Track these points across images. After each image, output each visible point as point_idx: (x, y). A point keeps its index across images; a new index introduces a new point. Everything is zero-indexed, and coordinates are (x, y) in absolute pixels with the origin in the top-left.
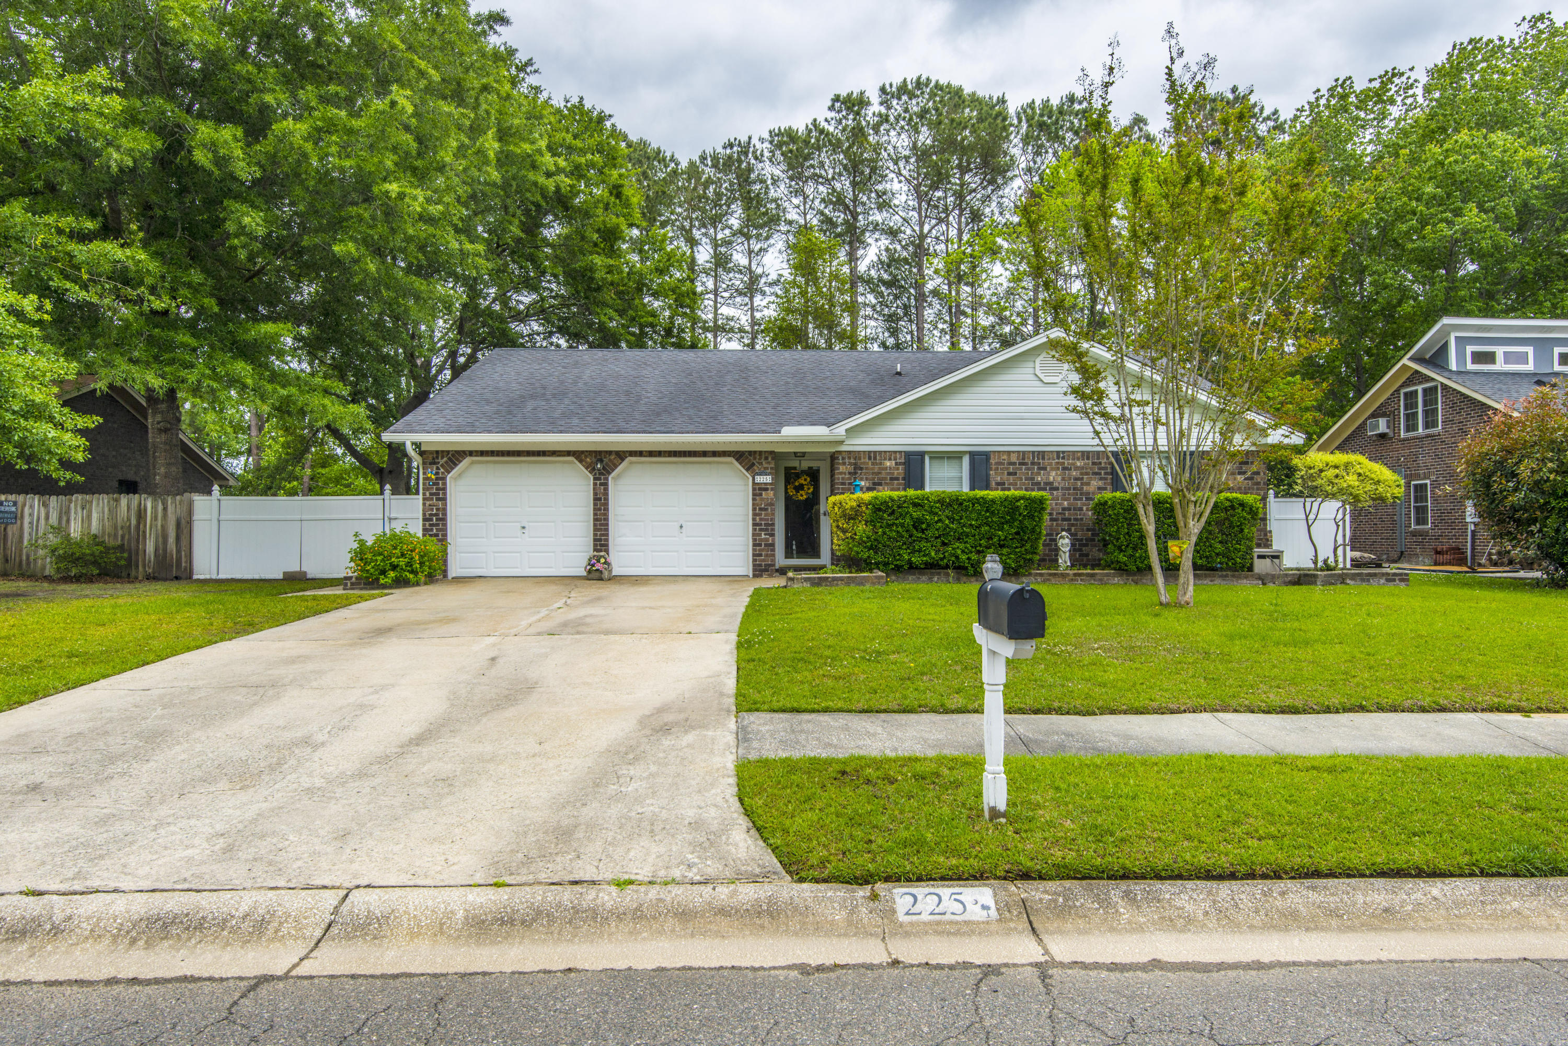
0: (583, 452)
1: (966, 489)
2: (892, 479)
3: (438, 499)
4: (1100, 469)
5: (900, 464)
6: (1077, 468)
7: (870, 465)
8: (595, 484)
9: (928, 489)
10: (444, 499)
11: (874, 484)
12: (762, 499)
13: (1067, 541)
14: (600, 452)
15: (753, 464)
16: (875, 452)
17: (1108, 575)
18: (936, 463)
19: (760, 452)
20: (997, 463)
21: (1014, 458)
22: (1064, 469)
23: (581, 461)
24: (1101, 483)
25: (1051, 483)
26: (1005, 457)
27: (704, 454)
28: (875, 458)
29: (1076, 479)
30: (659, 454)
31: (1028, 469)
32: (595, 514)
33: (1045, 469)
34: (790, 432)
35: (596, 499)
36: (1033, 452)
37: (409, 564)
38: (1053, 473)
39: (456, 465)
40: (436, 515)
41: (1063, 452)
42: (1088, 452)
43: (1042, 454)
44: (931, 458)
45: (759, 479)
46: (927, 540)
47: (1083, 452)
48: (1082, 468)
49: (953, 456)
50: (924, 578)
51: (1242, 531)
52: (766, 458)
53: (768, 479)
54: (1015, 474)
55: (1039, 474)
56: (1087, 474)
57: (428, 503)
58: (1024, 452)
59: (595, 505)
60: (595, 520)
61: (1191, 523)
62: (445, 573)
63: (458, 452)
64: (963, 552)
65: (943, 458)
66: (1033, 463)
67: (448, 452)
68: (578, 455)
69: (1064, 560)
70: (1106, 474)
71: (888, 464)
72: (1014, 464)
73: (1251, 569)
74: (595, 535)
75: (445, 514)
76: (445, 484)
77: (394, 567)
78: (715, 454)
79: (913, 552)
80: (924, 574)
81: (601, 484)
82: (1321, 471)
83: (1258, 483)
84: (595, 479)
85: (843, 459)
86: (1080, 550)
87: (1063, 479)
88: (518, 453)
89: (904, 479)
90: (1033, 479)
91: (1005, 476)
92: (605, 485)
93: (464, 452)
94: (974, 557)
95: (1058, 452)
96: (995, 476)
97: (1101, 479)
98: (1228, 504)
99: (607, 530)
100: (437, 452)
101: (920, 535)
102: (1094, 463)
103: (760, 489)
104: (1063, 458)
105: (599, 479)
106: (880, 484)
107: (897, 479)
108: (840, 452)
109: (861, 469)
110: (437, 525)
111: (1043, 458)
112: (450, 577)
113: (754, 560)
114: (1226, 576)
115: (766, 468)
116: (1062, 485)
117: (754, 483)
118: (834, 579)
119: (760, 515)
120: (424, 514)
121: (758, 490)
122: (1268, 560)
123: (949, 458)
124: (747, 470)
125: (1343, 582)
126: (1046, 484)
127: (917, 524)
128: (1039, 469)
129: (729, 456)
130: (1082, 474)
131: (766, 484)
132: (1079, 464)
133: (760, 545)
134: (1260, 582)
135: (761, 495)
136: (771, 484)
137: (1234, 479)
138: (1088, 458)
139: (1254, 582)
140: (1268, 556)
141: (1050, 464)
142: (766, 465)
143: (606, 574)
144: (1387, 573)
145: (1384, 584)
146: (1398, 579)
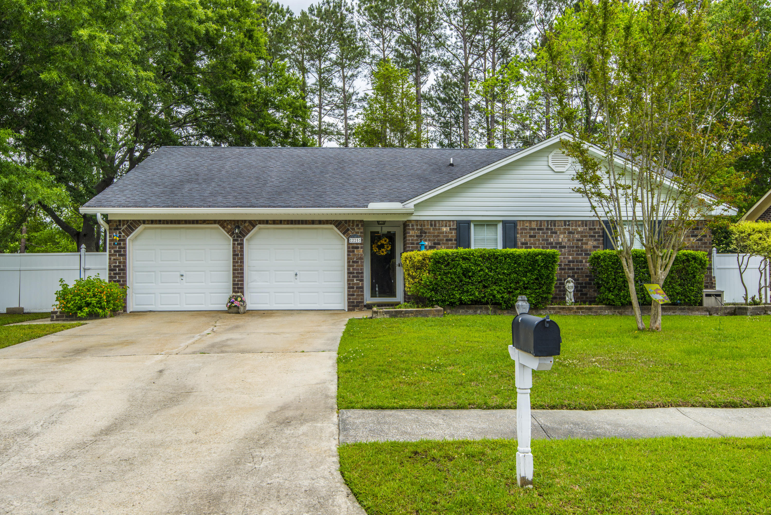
0: (225, 221)
1: (500, 247)
2: (447, 240)
3: (120, 255)
4: (594, 233)
5: (453, 229)
6: (578, 233)
7: (432, 231)
8: (234, 244)
9: (473, 248)
10: (124, 255)
11: (435, 244)
12: (355, 255)
13: (572, 284)
14: (238, 221)
15: (348, 230)
16: (435, 221)
17: (600, 308)
18: (478, 228)
19: (353, 221)
20: (521, 229)
21: (534, 225)
22: (570, 233)
23: (224, 228)
24: (595, 243)
25: (560, 243)
26: (528, 224)
27: (313, 222)
28: (435, 225)
29: (578, 240)
30: (280, 222)
31: (544, 233)
32: (234, 266)
33: (556, 233)
34: (375, 206)
35: (235, 255)
36: (548, 221)
37: (99, 302)
38: (562, 236)
39: (133, 230)
40: (119, 266)
41: (569, 221)
42: (586, 221)
43: (554, 223)
44: (475, 225)
45: (352, 240)
46: (473, 284)
47: (582, 221)
48: (582, 232)
49: (491, 224)
50: (470, 311)
51: (694, 277)
52: (357, 225)
53: (359, 240)
54: (535, 236)
55: (552, 237)
56: (585, 236)
57: (113, 258)
58: (541, 221)
59: (234, 259)
60: (234, 270)
61: (659, 272)
62: (125, 308)
63: (135, 221)
64: (498, 292)
65: (484, 225)
66: (547, 229)
67: (128, 221)
68: (222, 223)
69: (570, 298)
70: (599, 236)
71: (444, 229)
72: (534, 229)
73: (701, 304)
74: (234, 281)
75: (125, 266)
76: (125, 244)
77: (88, 305)
78: (320, 222)
79: (463, 292)
80: (470, 308)
81: (238, 244)
82: (749, 235)
83: (705, 243)
84: (234, 240)
85: (412, 226)
86: (581, 291)
87: (569, 240)
88: (179, 222)
89: (456, 240)
90: (547, 240)
91: (528, 238)
92: (242, 244)
93: (139, 221)
94: (506, 296)
95: (565, 221)
96: (521, 239)
97: (595, 240)
98: (684, 258)
99: (242, 277)
100: (120, 221)
101: (467, 280)
102: (590, 229)
103: (353, 248)
104: (569, 225)
105: (237, 240)
106: (439, 244)
107: (451, 240)
108: (410, 221)
109: (425, 233)
110: (120, 274)
111: (555, 226)
112: (128, 312)
113: (349, 299)
114: (684, 309)
115: (357, 233)
116: (568, 244)
117: (348, 243)
118: (406, 312)
119: (353, 266)
120: (110, 266)
121: (352, 248)
122: (713, 298)
123: (487, 225)
124: (344, 234)
125: (765, 313)
126: (557, 243)
127: (465, 272)
128: (552, 233)
129: (331, 224)
130: (582, 236)
131: (357, 244)
132: (579, 230)
133: (353, 288)
134: (708, 313)
135: (354, 251)
136: (361, 244)
137: (689, 240)
138: (586, 226)
139: (704, 313)
140: (713, 295)
141: (560, 230)
142: (357, 231)
143: (242, 309)
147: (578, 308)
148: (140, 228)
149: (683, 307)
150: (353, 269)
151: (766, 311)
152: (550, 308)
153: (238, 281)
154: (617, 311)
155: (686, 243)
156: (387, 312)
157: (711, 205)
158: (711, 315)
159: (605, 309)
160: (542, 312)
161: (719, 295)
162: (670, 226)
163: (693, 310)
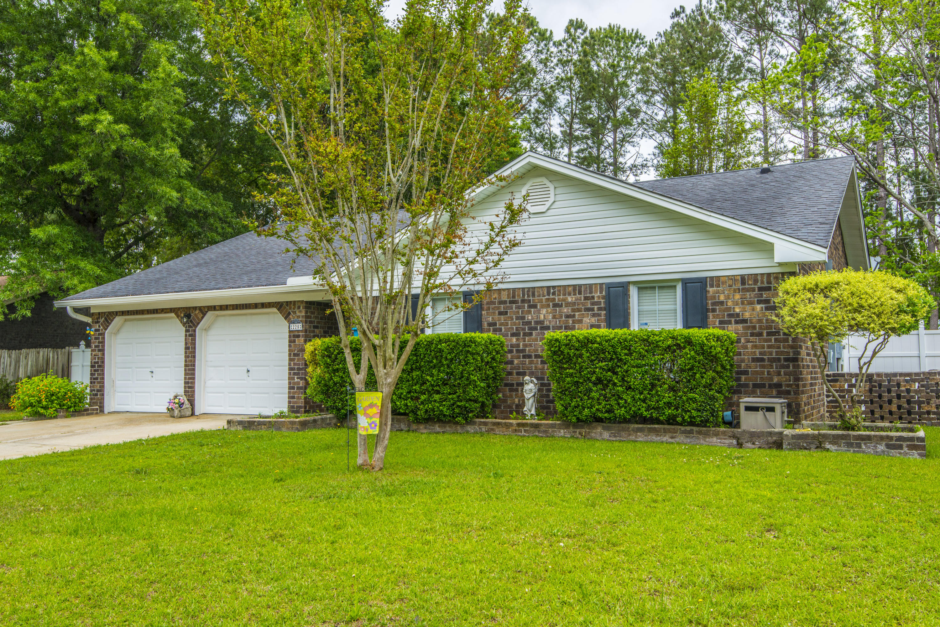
0: (179, 309)
1: (461, 331)
3: (99, 350)
4: (593, 304)
6: (568, 304)
8: (186, 336)
10: (103, 351)
12: (295, 346)
13: (531, 386)
14: (190, 308)
15: (289, 313)
17: (553, 426)
18: (436, 304)
19: (295, 302)
20: (488, 303)
21: (504, 297)
22: (555, 305)
23: (178, 316)
24: (594, 320)
25: (541, 322)
26: (496, 295)
27: (256, 306)
29: (568, 316)
31: (518, 307)
32: (186, 361)
33: (535, 306)
34: (293, 282)
35: (187, 348)
36: (523, 289)
37: (40, 402)
38: (544, 311)
39: (110, 323)
40: (97, 363)
41: (554, 287)
42: (580, 286)
43: (532, 291)
44: (433, 300)
45: (294, 327)
47: (574, 286)
48: (574, 304)
49: (451, 297)
52: (299, 308)
53: (299, 327)
54: (506, 313)
55: (529, 312)
56: (579, 310)
57: (94, 354)
58: (514, 290)
59: (186, 353)
60: (186, 366)
62: (102, 408)
63: (110, 313)
65: (445, 299)
66: (523, 301)
67: (105, 313)
68: (177, 311)
69: (530, 408)
70: (600, 309)
72: (505, 302)
74: (185, 378)
75: (103, 362)
76: (104, 338)
78: (264, 305)
81: (190, 335)
84: (187, 331)
87: (554, 317)
88: (142, 312)
90: (523, 318)
91: (497, 316)
92: (193, 336)
93: (115, 312)
95: (548, 288)
96: (487, 318)
97: (594, 315)
99: (194, 375)
100: (99, 313)
102: (586, 298)
103: (294, 336)
104: (554, 294)
105: (189, 331)
111: (533, 295)
112: (106, 411)
113: (289, 402)
114: (691, 432)
115: (299, 317)
116: (553, 324)
117: (290, 332)
119: (293, 360)
120: (91, 362)
122: (761, 414)
123: (448, 299)
124: (286, 318)
125: (819, 447)
126: (537, 323)
128: (530, 307)
129: (273, 307)
130: (573, 310)
131: (298, 331)
132: (570, 299)
133: (293, 388)
134: (735, 442)
135: (294, 341)
136: (302, 331)
137: (753, 310)
138: (580, 293)
139: (727, 441)
140: (762, 408)
141: (541, 301)
142: (298, 314)
143: (176, 412)
144: (888, 437)
145: (883, 452)
146: (908, 446)
147: (519, 425)
148: (118, 320)
149: (688, 428)
150: (294, 364)
151: (820, 443)
152: (481, 423)
153: (190, 378)
154: (578, 430)
155: (747, 315)
156: (240, 423)
157: (772, 245)
158: (740, 445)
159: (560, 427)
160: (469, 428)
161: (771, 409)
162: (718, 286)
163: (707, 435)
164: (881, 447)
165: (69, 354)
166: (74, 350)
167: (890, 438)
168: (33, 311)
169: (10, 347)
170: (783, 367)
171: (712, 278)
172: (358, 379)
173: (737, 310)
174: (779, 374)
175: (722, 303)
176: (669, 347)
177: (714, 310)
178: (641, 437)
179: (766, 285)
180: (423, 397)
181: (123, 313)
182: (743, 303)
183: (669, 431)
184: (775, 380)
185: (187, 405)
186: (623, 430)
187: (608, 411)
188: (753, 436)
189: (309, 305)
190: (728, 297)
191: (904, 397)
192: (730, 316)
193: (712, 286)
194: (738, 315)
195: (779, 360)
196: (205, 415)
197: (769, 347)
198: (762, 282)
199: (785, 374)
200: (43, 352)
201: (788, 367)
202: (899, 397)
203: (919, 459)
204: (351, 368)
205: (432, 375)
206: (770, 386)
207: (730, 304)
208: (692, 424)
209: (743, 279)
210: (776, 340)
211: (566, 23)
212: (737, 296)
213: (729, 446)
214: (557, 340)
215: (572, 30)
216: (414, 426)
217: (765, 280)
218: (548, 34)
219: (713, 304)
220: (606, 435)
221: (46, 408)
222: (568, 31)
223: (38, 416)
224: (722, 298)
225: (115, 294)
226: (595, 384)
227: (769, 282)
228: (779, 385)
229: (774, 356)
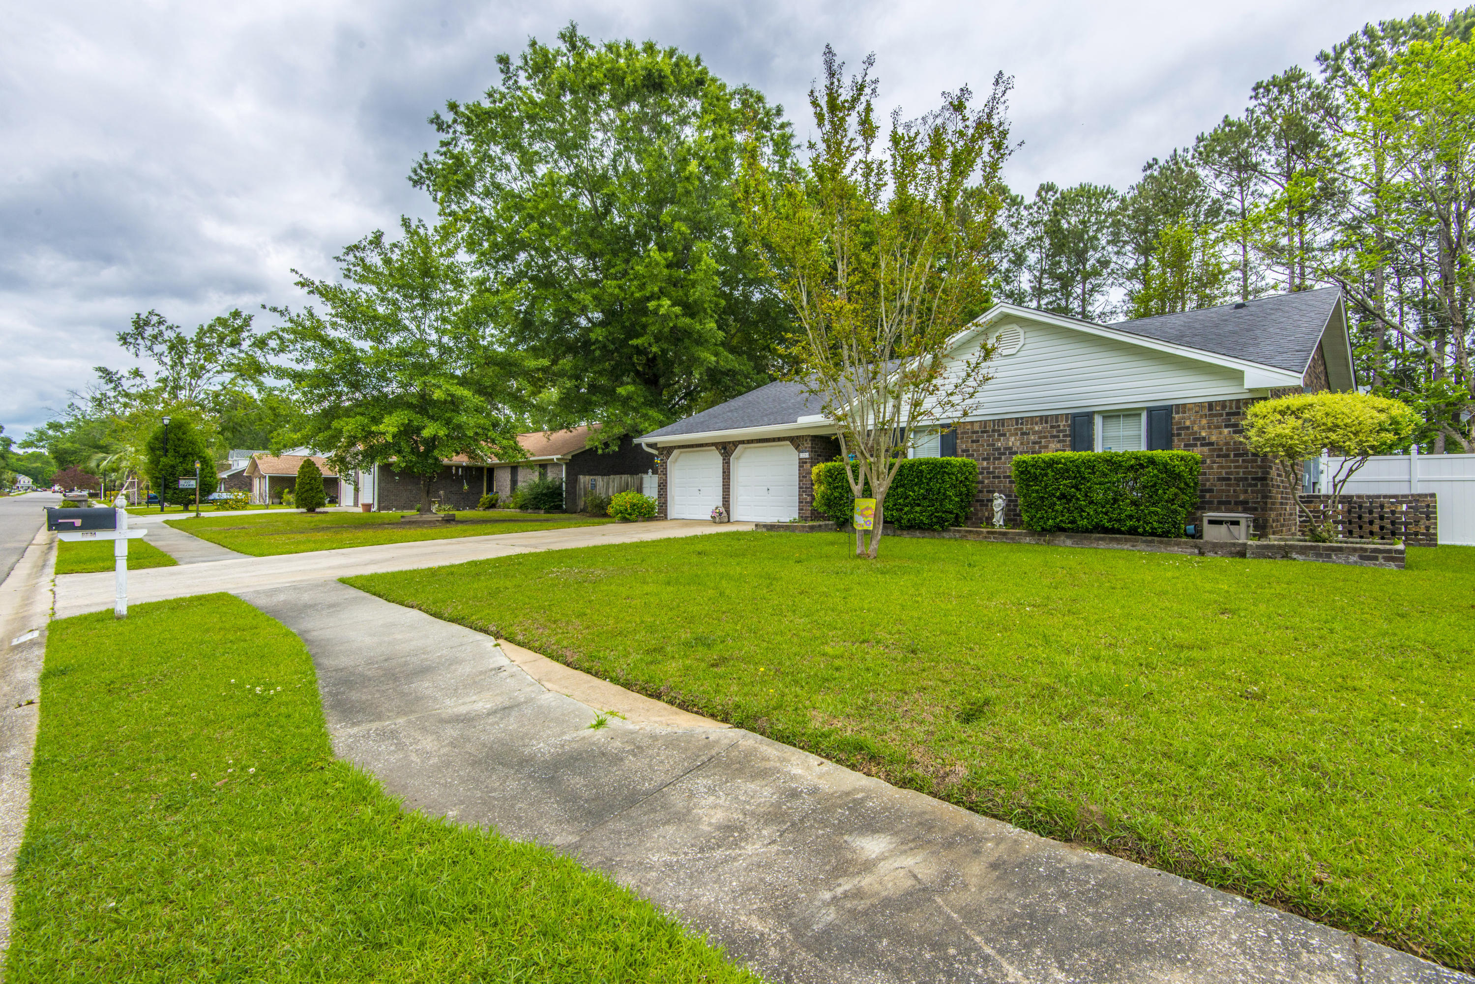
0: (718, 443)
1: (937, 455)
3: (663, 475)
6: (1035, 433)
8: (724, 463)
10: (666, 475)
12: (804, 470)
13: (1000, 501)
14: (726, 442)
15: (799, 445)
18: (918, 436)
19: (803, 436)
20: (962, 433)
21: (977, 428)
22: (1023, 434)
23: (717, 449)
24: (1059, 446)
25: (1010, 448)
26: (969, 427)
27: (773, 440)
29: (1034, 443)
30: (752, 441)
31: (989, 436)
32: (723, 482)
33: (1004, 435)
34: (804, 420)
35: (724, 472)
36: (994, 420)
37: (626, 510)
38: (1013, 439)
39: (671, 454)
40: (662, 483)
41: (1022, 418)
42: (1047, 416)
43: (1002, 422)
44: (915, 432)
45: (802, 456)
47: (1041, 417)
48: (1041, 432)
49: (930, 430)
52: (806, 440)
53: (807, 455)
54: (978, 441)
55: (999, 440)
56: (1045, 437)
57: (660, 478)
58: (985, 422)
59: (723, 476)
60: (723, 485)
62: (666, 515)
63: (670, 447)
66: (994, 431)
67: (667, 447)
68: (717, 445)
69: (998, 519)
70: (1064, 436)
72: (977, 432)
74: (723, 495)
75: (666, 483)
76: (666, 466)
78: (779, 439)
81: (726, 463)
84: (724, 460)
87: (1022, 444)
88: (692, 446)
90: (994, 445)
91: (970, 444)
92: (728, 463)
93: (674, 446)
95: (1017, 419)
96: (961, 445)
97: (1059, 442)
99: (729, 491)
100: (661, 447)
102: (1052, 427)
103: (803, 462)
104: (1022, 424)
105: (726, 460)
110: (664, 491)
111: (1003, 426)
112: (669, 518)
113: (799, 512)
115: (806, 447)
116: (1021, 449)
117: (800, 459)
119: (802, 481)
120: (658, 483)
122: (1224, 527)
124: (796, 449)
126: (1006, 449)
128: (1000, 435)
129: (787, 440)
130: (1040, 438)
131: (806, 458)
132: (1037, 428)
133: (802, 502)
134: (1196, 551)
135: (803, 466)
136: (808, 458)
137: (1220, 433)
138: (1046, 422)
139: (1189, 550)
140: (1226, 522)
141: (1010, 430)
142: (806, 445)
143: (717, 519)
144: (1361, 549)
145: (1356, 563)
146: (1384, 558)
147: (988, 532)
148: (676, 452)
149: (1150, 538)
150: (803, 484)
151: (1287, 553)
152: (955, 531)
153: (726, 495)
154: (1042, 538)
155: (1214, 438)
156: (765, 526)
157: (1242, 372)
158: (1201, 553)
159: (1026, 535)
160: (944, 534)
161: (1237, 523)
162: (1184, 412)
163: (1168, 544)
164: (1353, 558)
165: (642, 479)
166: (645, 476)
167: (1366, 550)
168: (619, 447)
169: (603, 474)
170: (1250, 485)
171: (1177, 406)
172: (857, 489)
173: (1203, 434)
174: (1246, 492)
175: (1188, 428)
176: (1132, 466)
177: (1179, 435)
178: (1102, 545)
179: (1234, 410)
180: (906, 509)
181: (680, 447)
182: (1209, 428)
183: (1130, 540)
184: (1242, 497)
185: (725, 514)
186: (1085, 538)
187: (1071, 522)
188: (1216, 547)
189: (815, 438)
190: (1194, 423)
191: (1388, 518)
192: (1195, 439)
193: (1177, 413)
194: (1204, 438)
195: (1246, 479)
196: (738, 522)
197: (1236, 467)
198: (1231, 408)
199: (1252, 492)
200: (625, 477)
201: (1256, 485)
202: (1382, 518)
203: (1395, 569)
204: (851, 481)
205: (914, 491)
206: (1236, 503)
207: (1196, 428)
208: (1153, 534)
209: (1211, 405)
210: (1243, 461)
211: (1037, 188)
212: (1204, 422)
213: (1191, 554)
214: (1024, 462)
215: (1043, 193)
216: (899, 532)
217: (1234, 406)
218: (1019, 199)
219: (1178, 429)
220: (1069, 542)
221: (630, 514)
222: (1039, 194)
223: (625, 520)
224: (1188, 423)
225: (673, 433)
226: (1059, 499)
227: (1238, 407)
228: (1246, 502)
229: (1241, 475)
